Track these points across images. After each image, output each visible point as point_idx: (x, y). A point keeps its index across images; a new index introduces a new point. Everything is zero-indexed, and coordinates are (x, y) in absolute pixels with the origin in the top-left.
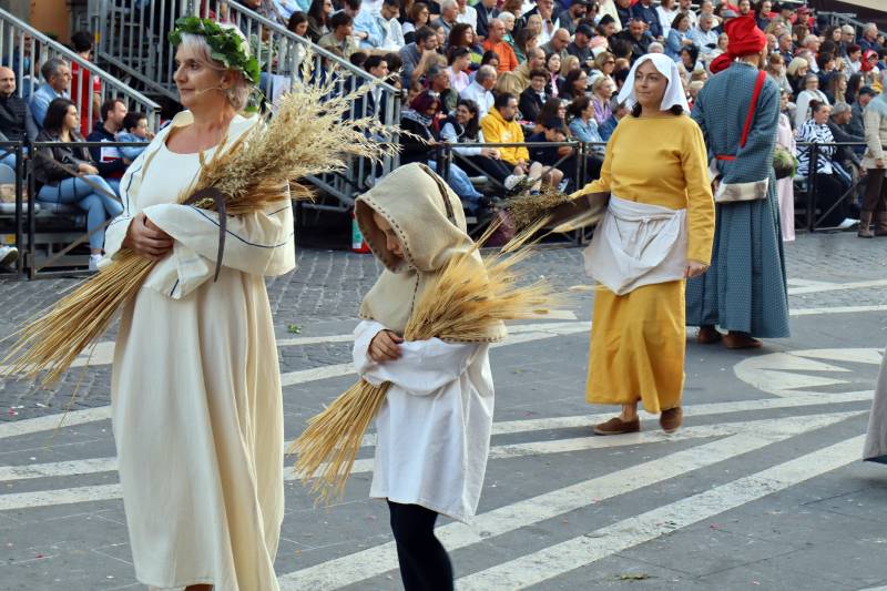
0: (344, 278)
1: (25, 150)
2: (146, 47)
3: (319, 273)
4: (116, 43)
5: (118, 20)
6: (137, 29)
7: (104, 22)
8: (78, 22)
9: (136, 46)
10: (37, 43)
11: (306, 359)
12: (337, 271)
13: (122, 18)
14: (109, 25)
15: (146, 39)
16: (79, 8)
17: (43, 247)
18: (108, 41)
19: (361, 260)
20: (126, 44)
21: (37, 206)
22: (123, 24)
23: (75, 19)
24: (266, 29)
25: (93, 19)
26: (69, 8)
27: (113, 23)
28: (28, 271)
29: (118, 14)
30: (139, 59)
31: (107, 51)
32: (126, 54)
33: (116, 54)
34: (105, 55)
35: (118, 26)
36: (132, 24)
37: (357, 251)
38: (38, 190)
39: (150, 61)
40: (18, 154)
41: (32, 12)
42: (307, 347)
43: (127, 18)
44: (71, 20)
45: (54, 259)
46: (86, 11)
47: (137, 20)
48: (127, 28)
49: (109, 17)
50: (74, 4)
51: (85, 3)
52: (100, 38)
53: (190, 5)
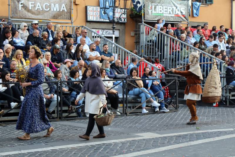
0: (211, 114)
1: (125, 81)
2: (156, 53)
3: (204, 113)
4: (148, 52)
5: (148, 46)
6: (153, 48)
7: (144, 47)
8: (138, 47)
9: (153, 53)
10: (127, 53)
11: (202, 137)
12: (209, 112)
13: (149, 46)
14: (146, 48)
15: (155, 51)
16: (137, 44)
17: (130, 107)
18: (146, 52)
19: (216, 109)
20: (150, 52)
21: (128, 96)
22: (149, 47)
23: (137, 47)
24: (188, 47)
25: (142, 46)
26: (135, 44)
28: (126, 114)
29: (148, 44)
30: (154, 56)
31: (145, 54)
32: (150, 55)
33: (148, 55)
34: (145, 56)
35: (148, 48)
36: (152, 47)
37: (214, 106)
38: (128, 92)
40: (123, 82)
41: (126, 45)
42: (203, 133)
43: (151, 46)
44: (136, 47)
45: (133, 110)
46: (140, 44)
47: (153, 46)
48: (150, 48)
49: (146, 46)
50: (136, 42)
51: (139, 42)
52: (143, 51)
53: (167, 41)
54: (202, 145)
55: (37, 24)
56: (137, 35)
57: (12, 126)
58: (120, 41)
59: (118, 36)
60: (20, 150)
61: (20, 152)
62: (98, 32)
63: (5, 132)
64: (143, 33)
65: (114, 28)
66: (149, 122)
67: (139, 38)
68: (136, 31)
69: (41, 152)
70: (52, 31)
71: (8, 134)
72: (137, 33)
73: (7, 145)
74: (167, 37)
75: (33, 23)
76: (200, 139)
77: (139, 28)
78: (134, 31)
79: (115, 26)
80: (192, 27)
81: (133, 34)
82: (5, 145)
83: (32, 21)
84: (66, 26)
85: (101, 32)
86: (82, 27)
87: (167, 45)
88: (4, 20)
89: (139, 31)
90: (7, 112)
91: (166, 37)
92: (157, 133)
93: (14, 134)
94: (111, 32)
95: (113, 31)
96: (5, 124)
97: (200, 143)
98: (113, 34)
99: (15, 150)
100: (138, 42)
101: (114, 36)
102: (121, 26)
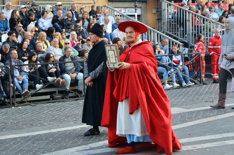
2: (178, 29)
4: (170, 29)
5: (170, 23)
7: (166, 23)
8: (160, 24)
9: (175, 29)
13: (171, 22)
14: (168, 24)
16: (159, 20)
18: (168, 28)
20: (173, 29)
22: (171, 23)
23: (159, 24)
25: (164, 23)
26: (157, 21)
27: (169, 23)
30: (176, 32)
31: (168, 31)
32: (173, 31)
33: (170, 31)
34: (167, 32)
35: (170, 24)
36: (174, 23)
39: (179, 33)
41: (148, 22)
43: (173, 22)
44: (158, 23)
46: (161, 21)
47: (175, 22)
48: (173, 24)
49: (168, 22)
50: (158, 19)
51: (161, 19)
52: (166, 28)
53: (189, 17)
54: (230, 119)
55: (61, 5)
56: (159, 12)
57: (41, 105)
58: (143, 18)
59: (140, 14)
60: (50, 129)
61: (50, 132)
62: (121, 11)
63: (34, 112)
64: (165, 10)
65: (136, 6)
66: (174, 97)
67: (160, 15)
68: (158, 8)
69: (71, 130)
70: (76, 12)
71: (37, 114)
72: (159, 10)
73: (37, 124)
74: (189, 13)
75: (58, 4)
76: (227, 113)
77: (161, 5)
78: (156, 8)
79: (137, 5)
80: (213, 2)
81: (154, 11)
82: (34, 124)
83: (56, 3)
84: (89, 7)
85: (123, 11)
86: (105, 6)
87: (189, 21)
88: (28, 3)
89: (161, 8)
90: (36, 92)
91: (187, 13)
92: (184, 108)
93: (44, 114)
94: (134, 10)
95: (136, 10)
96: (34, 104)
97: (228, 116)
98: (135, 12)
99: (45, 129)
100: (159, 19)
101: (136, 14)
102: (143, 4)
